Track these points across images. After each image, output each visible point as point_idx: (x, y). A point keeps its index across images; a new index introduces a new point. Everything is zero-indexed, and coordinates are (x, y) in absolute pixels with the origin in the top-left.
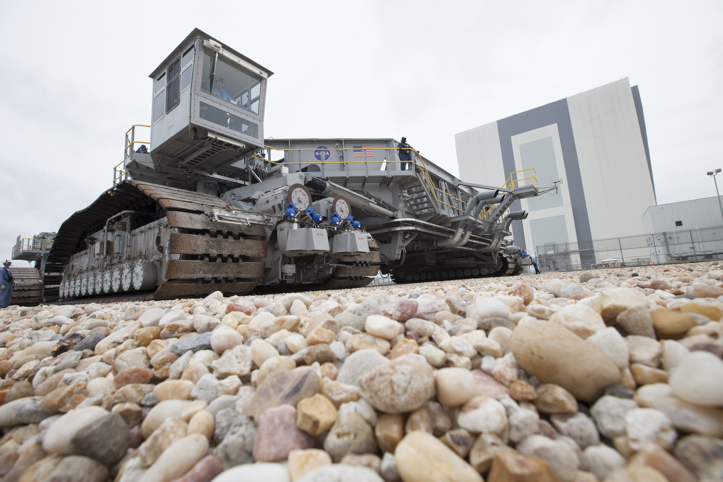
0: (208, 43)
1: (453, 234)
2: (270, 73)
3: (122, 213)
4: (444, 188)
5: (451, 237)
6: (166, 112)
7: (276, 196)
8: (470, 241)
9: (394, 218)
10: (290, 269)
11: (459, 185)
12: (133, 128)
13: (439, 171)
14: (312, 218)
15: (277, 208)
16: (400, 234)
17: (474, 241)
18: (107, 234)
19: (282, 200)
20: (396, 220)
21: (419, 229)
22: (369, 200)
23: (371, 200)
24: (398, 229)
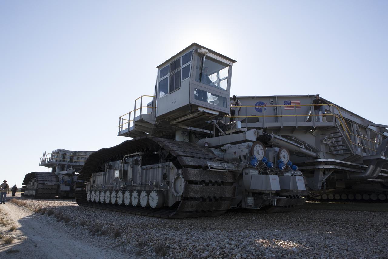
0: (200, 50)
1: (366, 170)
2: (234, 61)
3: (136, 154)
4: (356, 129)
5: (363, 171)
6: (169, 92)
7: (242, 149)
8: (380, 174)
9: (317, 158)
10: (250, 201)
11: (368, 125)
12: (142, 97)
13: (351, 115)
14: (267, 166)
15: (243, 158)
16: (322, 171)
17: (383, 174)
18: (124, 165)
19: (247, 153)
20: (319, 160)
21: (337, 167)
22: (300, 146)
23: (302, 147)
24: (321, 167)
